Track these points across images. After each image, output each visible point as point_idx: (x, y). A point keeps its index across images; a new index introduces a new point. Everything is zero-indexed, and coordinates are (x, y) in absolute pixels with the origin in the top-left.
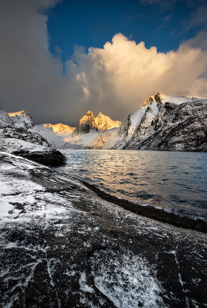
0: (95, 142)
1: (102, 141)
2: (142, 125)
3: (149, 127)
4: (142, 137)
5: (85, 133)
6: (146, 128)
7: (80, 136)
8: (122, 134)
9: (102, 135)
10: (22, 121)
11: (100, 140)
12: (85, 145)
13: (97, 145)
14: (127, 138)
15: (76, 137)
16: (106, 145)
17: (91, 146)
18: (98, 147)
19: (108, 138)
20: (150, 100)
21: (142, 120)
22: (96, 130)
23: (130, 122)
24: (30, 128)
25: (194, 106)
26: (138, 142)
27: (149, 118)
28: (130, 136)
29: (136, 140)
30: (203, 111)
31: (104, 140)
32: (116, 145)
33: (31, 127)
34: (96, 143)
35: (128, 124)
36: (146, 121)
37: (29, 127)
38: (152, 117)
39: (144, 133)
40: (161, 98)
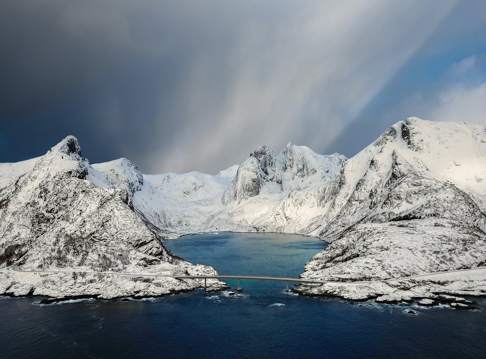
0: (271, 216)
1: (285, 214)
2: (356, 195)
3: (366, 200)
4: (350, 218)
5: (251, 196)
6: (361, 202)
7: (239, 203)
8: (326, 202)
9: (284, 203)
10: (123, 180)
11: (280, 212)
12: (250, 223)
13: (273, 224)
14: (333, 213)
15: (232, 203)
16: (291, 224)
17: (262, 224)
18: (277, 227)
19: (296, 210)
20: (390, 133)
21: (359, 183)
22: (278, 182)
23: (343, 179)
24: (137, 190)
25: (411, 186)
26: (343, 226)
27: (370, 182)
28: (337, 210)
29: (340, 223)
30: (419, 195)
31: (288, 214)
32: (311, 225)
33: (139, 189)
34: (272, 219)
35: (340, 183)
36: (364, 186)
37: (135, 190)
38: (374, 181)
39: (355, 212)
40: (411, 132)
